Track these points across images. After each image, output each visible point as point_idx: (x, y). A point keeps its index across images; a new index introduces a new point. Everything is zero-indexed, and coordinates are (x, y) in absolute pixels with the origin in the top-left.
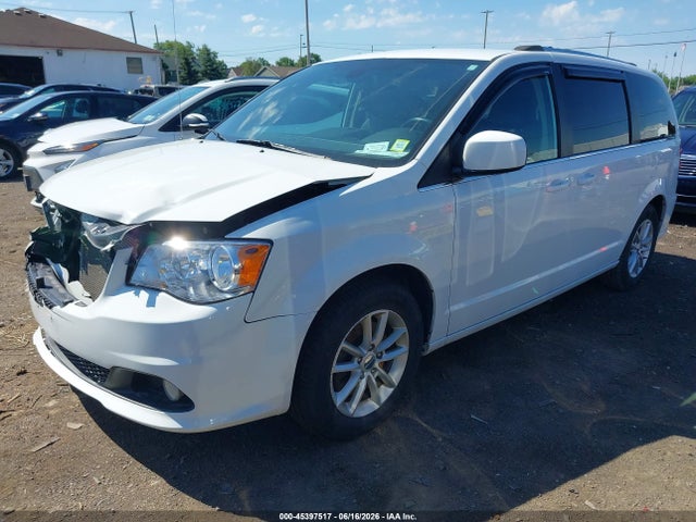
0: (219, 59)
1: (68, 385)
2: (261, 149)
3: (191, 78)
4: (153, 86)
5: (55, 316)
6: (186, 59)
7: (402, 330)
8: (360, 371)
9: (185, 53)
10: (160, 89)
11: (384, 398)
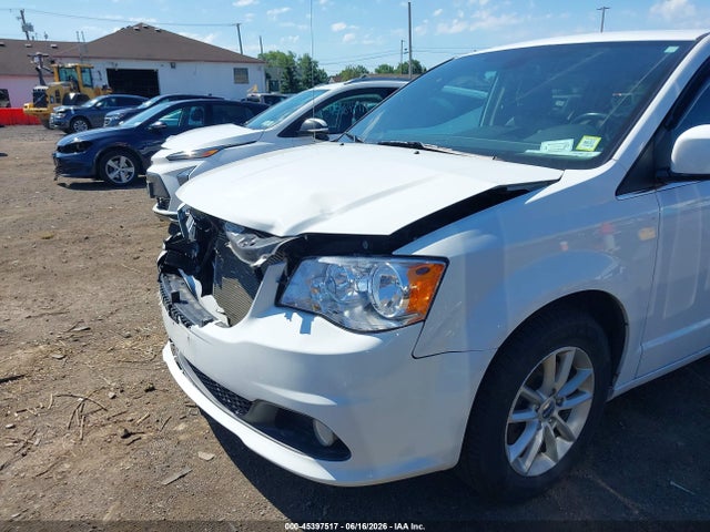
0: (320, 67)
1: (196, 406)
2: (415, 150)
3: (294, 87)
4: (259, 95)
5: (192, 336)
6: (288, 68)
7: (588, 371)
8: (537, 420)
9: (287, 63)
10: (266, 97)
11: (561, 455)
